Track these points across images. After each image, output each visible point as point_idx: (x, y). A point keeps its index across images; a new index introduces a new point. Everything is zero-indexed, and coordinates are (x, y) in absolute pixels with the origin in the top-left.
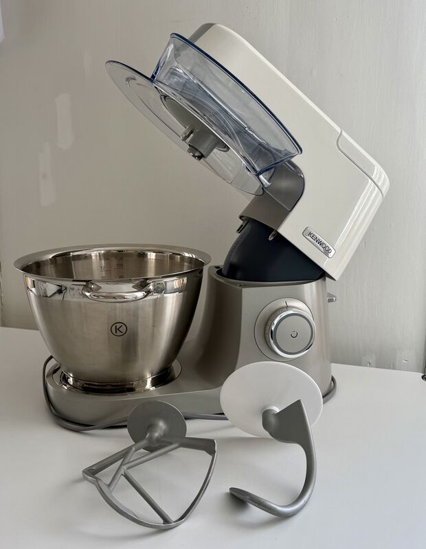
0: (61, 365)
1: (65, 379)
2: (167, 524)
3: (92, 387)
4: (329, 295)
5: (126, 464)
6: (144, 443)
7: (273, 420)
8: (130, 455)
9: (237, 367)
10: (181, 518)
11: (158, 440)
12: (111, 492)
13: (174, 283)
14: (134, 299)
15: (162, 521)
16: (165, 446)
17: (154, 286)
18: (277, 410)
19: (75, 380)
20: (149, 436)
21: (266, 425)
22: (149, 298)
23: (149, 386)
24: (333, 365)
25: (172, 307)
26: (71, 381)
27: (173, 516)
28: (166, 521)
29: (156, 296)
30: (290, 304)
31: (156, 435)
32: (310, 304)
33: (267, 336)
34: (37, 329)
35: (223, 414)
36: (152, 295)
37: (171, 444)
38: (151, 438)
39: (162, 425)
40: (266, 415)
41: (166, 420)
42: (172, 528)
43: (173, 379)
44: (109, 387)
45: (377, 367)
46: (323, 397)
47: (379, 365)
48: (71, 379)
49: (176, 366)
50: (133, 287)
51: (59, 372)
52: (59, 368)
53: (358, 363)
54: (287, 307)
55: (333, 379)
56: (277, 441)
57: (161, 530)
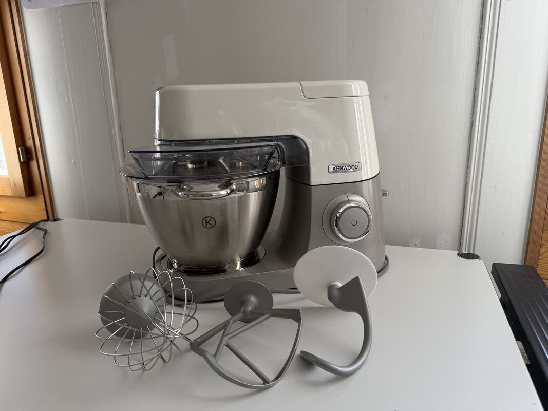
0: (166, 253)
1: (171, 265)
2: (266, 384)
3: (193, 270)
4: (383, 190)
5: (227, 335)
6: (240, 316)
7: (336, 293)
8: (229, 327)
9: (309, 250)
10: (277, 378)
11: (251, 312)
12: (217, 361)
13: (256, 183)
14: (219, 196)
15: (262, 381)
16: (259, 317)
17: (236, 186)
18: (340, 285)
19: (179, 265)
20: (243, 310)
21: (330, 297)
22: (233, 195)
23: (238, 267)
24: (386, 246)
25: (255, 203)
26: (175, 265)
27: (270, 376)
28: (265, 381)
29: (239, 194)
30: (350, 198)
31: (250, 308)
32: (367, 198)
33: (332, 225)
34: (145, 224)
35: (296, 288)
36: (235, 193)
37: (263, 315)
38: (244, 312)
39: (253, 299)
40: (330, 288)
41: (256, 295)
42: (271, 387)
43: (258, 261)
44: (206, 270)
45: (421, 247)
46: (377, 273)
47: (423, 246)
48: (175, 264)
49: (261, 250)
50: (219, 187)
51: (166, 259)
52: (166, 256)
53: (406, 244)
54: (349, 201)
55: (386, 258)
56: (339, 310)
57: (261, 390)
